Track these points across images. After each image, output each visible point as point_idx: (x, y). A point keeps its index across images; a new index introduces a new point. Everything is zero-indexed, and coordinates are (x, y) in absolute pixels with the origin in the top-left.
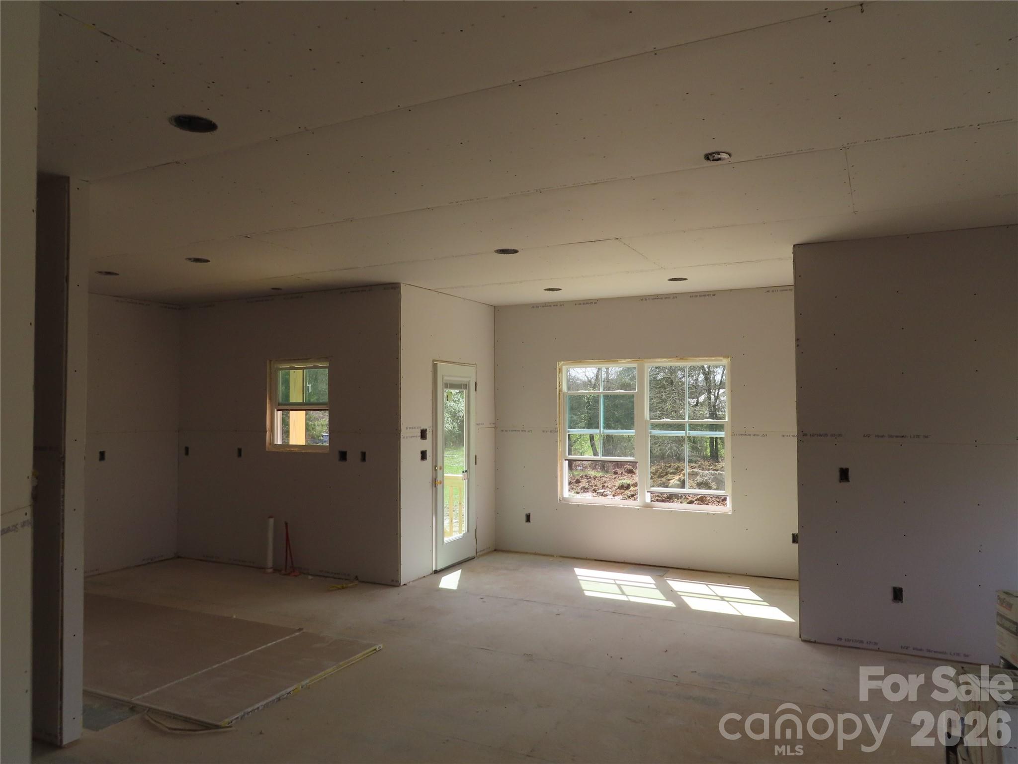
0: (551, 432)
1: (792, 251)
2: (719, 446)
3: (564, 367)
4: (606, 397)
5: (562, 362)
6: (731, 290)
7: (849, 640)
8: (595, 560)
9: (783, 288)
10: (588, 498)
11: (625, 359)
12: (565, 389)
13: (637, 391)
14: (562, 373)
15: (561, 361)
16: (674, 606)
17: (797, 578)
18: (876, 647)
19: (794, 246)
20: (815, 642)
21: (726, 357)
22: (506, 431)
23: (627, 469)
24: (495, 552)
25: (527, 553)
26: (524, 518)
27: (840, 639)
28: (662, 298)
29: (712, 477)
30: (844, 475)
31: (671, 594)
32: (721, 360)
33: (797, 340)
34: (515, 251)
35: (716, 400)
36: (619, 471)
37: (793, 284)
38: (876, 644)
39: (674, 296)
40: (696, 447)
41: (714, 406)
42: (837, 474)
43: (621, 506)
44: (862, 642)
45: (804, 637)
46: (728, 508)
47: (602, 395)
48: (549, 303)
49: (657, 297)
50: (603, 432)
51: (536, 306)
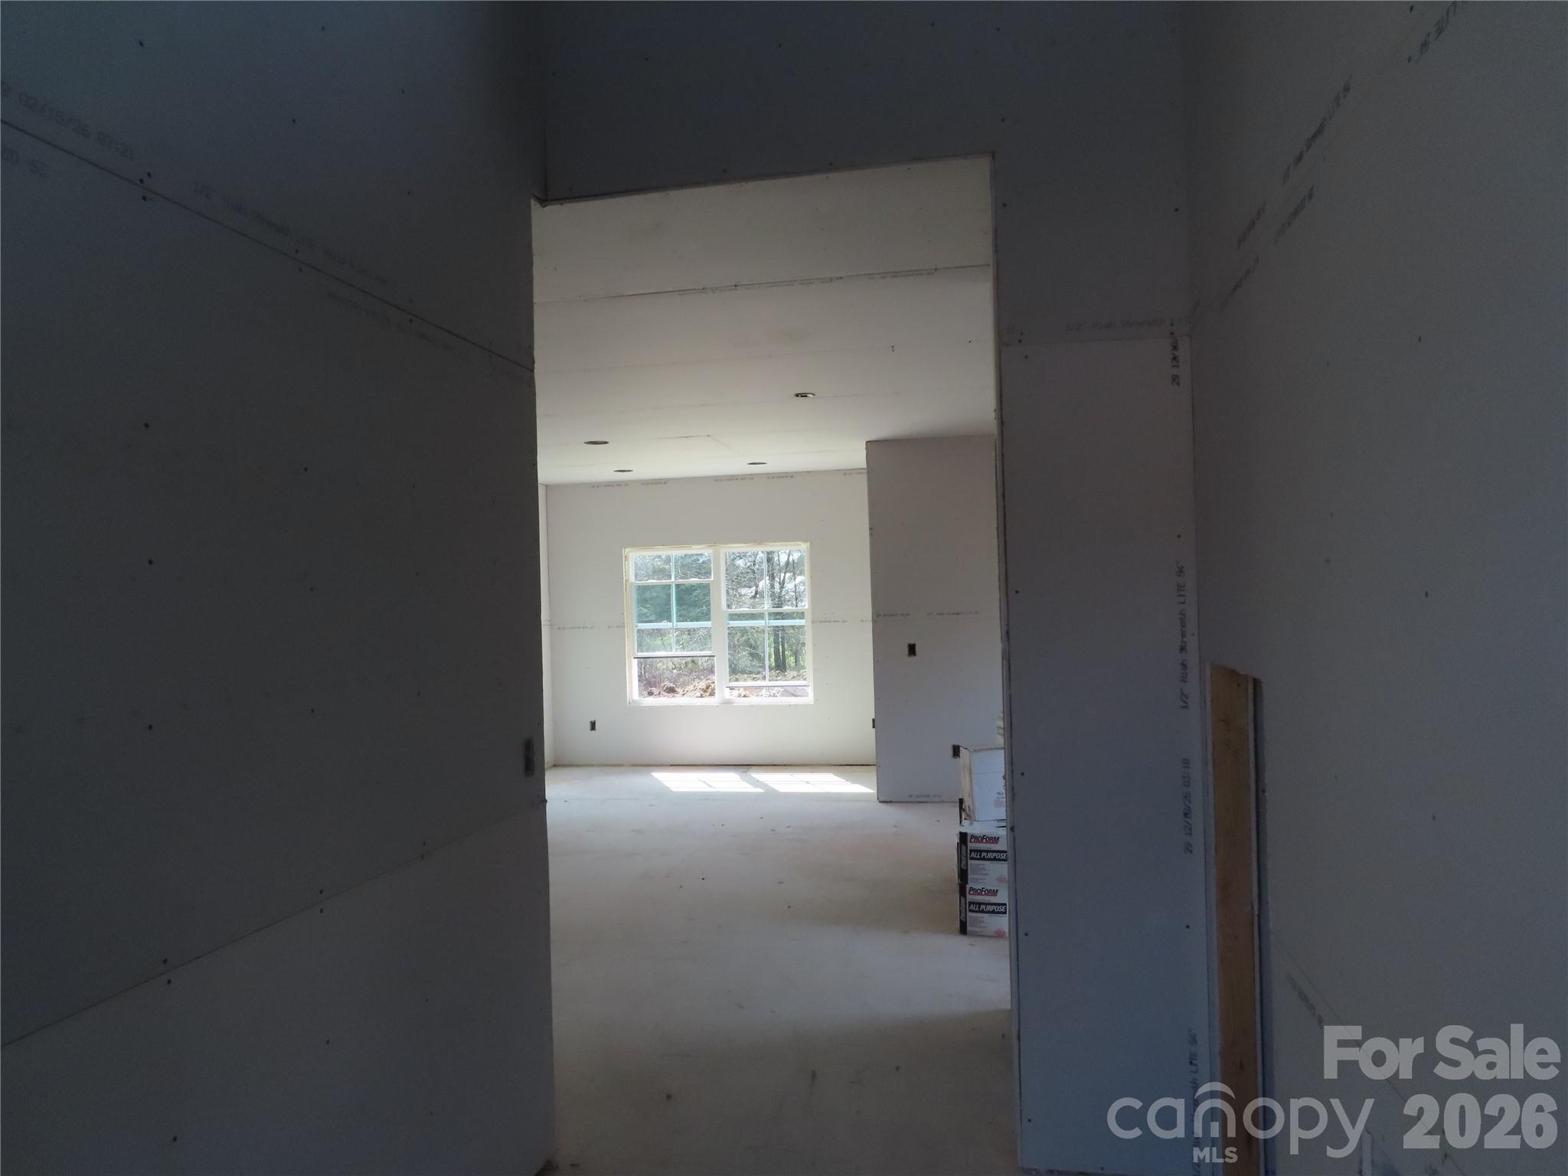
0: (618, 627)
1: (864, 447)
2: (786, 653)
3: (630, 554)
4: (678, 586)
5: (629, 549)
6: (808, 472)
7: (918, 796)
8: (672, 765)
9: (858, 471)
10: (665, 700)
11: (699, 544)
12: (632, 579)
13: (712, 579)
14: (628, 561)
15: (628, 547)
16: (763, 791)
17: (874, 762)
18: (939, 800)
19: (867, 442)
20: (890, 802)
21: (805, 541)
22: (564, 628)
23: (667, 688)
24: (554, 768)
25: (592, 765)
26: (589, 726)
27: (911, 796)
28: (737, 479)
29: (781, 690)
30: (912, 650)
31: (757, 783)
32: (800, 545)
33: (871, 529)
34: (606, 443)
35: (782, 588)
36: (655, 690)
37: (865, 467)
38: (940, 796)
39: (751, 477)
40: (757, 654)
41: (780, 597)
42: (906, 650)
43: (699, 704)
44: (928, 796)
45: (881, 799)
46: (809, 698)
47: (674, 586)
48: (612, 482)
49: (732, 478)
50: (677, 625)
51: (596, 486)
